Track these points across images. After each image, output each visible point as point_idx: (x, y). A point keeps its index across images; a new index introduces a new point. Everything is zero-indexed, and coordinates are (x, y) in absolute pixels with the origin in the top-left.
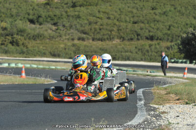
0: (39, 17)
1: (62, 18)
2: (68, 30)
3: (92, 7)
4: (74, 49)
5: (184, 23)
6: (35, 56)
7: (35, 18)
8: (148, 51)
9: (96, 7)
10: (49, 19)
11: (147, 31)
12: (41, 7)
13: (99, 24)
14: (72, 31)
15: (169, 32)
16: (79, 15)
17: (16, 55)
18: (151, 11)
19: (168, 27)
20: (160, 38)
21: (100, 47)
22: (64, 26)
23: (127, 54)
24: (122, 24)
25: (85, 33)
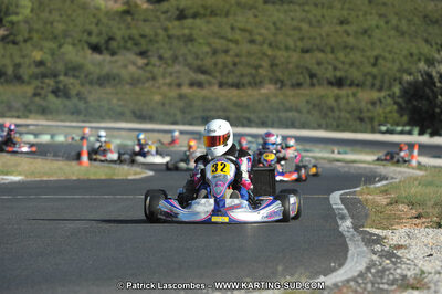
0: (111, 39)
1: (157, 42)
2: (168, 65)
3: (218, 18)
4: (181, 104)
5: (405, 52)
6: (102, 119)
7: (103, 41)
8: (332, 109)
9: (225, 19)
10: (130, 44)
11: (331, 68)
12: (114, 19)
13: (231, 53)
14: (177, 68)
15: (375, 70)
16: (191, 35)
17: (63, 117)
18: (339, 28)
19: (372, 60)
20: (356, 82)
21: (235, 99)
22: (161, 58)
23: (290, 114)
24: (279, 53)
25: (204, 72)
